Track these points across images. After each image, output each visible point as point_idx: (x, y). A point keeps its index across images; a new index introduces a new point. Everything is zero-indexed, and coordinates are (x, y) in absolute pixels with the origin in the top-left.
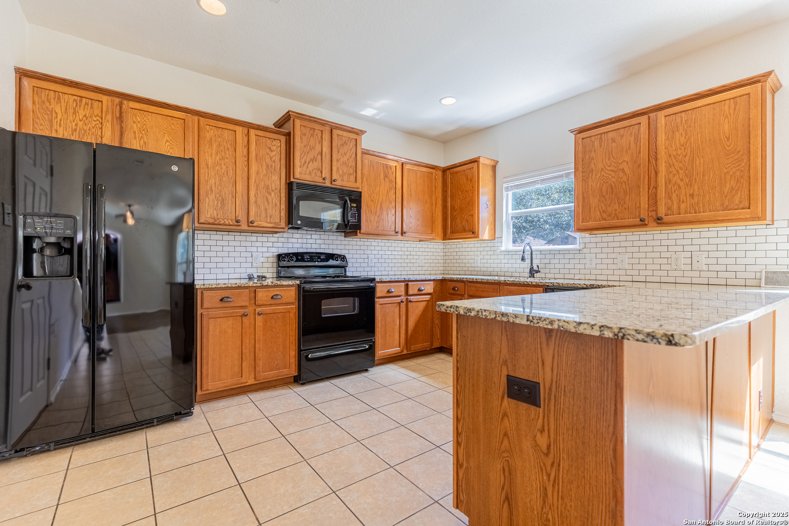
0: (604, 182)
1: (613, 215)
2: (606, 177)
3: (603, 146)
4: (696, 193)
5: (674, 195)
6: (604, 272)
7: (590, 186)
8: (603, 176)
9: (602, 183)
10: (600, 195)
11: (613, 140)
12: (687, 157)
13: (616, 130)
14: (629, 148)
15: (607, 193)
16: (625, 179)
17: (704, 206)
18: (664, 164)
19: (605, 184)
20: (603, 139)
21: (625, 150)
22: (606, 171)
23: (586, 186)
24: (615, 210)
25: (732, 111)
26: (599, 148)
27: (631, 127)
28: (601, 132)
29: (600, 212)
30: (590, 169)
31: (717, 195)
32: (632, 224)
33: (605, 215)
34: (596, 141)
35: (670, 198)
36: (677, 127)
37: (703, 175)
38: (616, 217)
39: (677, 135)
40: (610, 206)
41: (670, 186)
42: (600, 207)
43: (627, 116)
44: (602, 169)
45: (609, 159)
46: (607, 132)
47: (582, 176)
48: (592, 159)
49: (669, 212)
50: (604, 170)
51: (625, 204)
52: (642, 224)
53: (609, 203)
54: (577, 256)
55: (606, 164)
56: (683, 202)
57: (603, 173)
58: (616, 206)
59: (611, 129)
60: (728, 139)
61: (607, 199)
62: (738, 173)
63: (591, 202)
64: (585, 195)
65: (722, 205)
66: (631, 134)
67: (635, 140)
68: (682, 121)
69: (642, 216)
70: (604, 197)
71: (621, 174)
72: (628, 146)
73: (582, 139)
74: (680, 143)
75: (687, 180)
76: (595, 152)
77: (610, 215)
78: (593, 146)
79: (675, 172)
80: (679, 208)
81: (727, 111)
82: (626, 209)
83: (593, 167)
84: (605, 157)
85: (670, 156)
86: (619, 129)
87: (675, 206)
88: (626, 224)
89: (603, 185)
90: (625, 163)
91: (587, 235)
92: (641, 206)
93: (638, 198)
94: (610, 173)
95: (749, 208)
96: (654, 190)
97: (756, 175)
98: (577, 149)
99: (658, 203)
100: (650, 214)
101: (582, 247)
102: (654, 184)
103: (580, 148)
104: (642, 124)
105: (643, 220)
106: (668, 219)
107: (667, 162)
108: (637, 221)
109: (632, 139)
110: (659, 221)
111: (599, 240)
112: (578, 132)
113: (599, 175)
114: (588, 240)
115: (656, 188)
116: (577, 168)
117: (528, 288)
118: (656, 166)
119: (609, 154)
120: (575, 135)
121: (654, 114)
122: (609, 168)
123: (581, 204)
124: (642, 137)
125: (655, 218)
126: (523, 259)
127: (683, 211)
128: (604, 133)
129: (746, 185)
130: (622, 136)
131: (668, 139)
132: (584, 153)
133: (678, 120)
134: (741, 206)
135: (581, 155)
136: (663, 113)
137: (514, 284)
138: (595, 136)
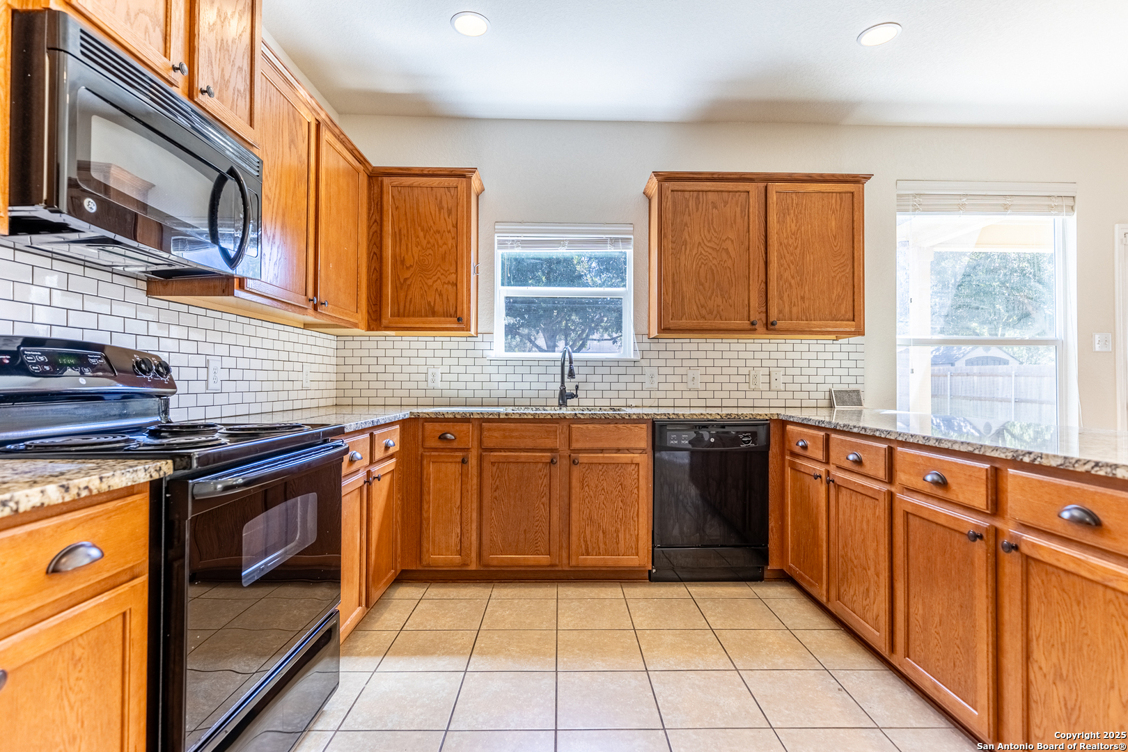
0: (702, 263)
1: (715, 313)
2: (705, 256)
3: (700, 209)
4: (807, 296)
5: (786, 295)
6: (670, 395)
7: (682, 265)
8: (701, 253)
9: (700, 263)
10: (696, 281)
11: (715, 206)
12: (798, 249)
13: (718, 191)
14: (735, 222)
15: (706, 279)
16: (729, 263)
17: (814, 313)
18: (776, 254)
19: (703, 266)
20: (701, 200)
21: (729, 223)
22: (705, 248)
23: (678, 265)
24: (718, 306)
25: (838, 208)
26: (695, 211)
27: (737, 194)
28: (699, 188)
29: (697, 307)
30: (683, 239)
31: (826, 301)
32: (741, 327)
33: (704, 312)
34: (691, 199)
35: (781, 298)
36: (788, 210)
37: (814, 276)
38: (718, 316)
39: (788, 219)
40: (710, 299)
41: (781, 283)
42: (697, 298)
43: (732, 176)
44: (699, 243)
45: (709, 232)
46: (706, 192)
47: (672, 249)
48: (686, 224)
49: (781, 316)
50: (703, 245)
51: (730, 298)
52: (751, 329)
53: (709, 294)
54: (630, 371)
55: (705, 237)
56: (794, 305)
57: (700, 249)
58: (719, 301)
59: (713, 189)
60: (835, 237)
61: (707, 289)
62: (844, 279)
63: (685, 289)
64: (675, 277)
65: (831, 313)
66: (737, 204)
67: (742, 212)
68: (792, 203)
69: (752, 319)
70: (702, 285)
71: (725, 256)
72: (733, 219)
73: (672, 191)
74: (791, 231)
75: (798, 278)
76: (689, 215)
77: (711, 312)
78: (687, 206)
79: (786, 266)
80: (791, 312)
81: (834, 205)
82: (731, 306)
83: (687, 237)
84: (704, 226)
85: (781, 244)
86: (722, 191)
87: (787, 309)
88: (732, 327)
89: (700, 267)
90: (730, 242)
91: (645, 339)
92: (751, 305)
93: (747, 292)
94: (710, 251)
95: (854, 320)
96: (763, 285)
97: (859, 284)
98: (664, 204)
99: (770, 303)
100: (758, 316)
101: (639, 357)
102: (762, 276)
103: (668, 203)
104: (751, 193)
105: (753, 324)
106: (780, 324)
107: (778, 251)
108: (746, 324)
109: (738, 210)
110: (770, 327)
111: (662, 347)
112: (665, 178)
113: (695, 252)
114: (646, 347)
115: (766, 283)
116: (664, 233)
117: (620, 426)
118: (766, 253)
119: (709, 224)
120: (659, 181)
121: (762, 185)
122: (708, 245)
123: (670, 290)
124: (751, 210)
125: (765, 322)
126: (572, 375)
127: (794, 316)
128: (703, 191)
129: (850, 294)
130: (726, 203)
131: (778, 222)
132: (674, 213)
133: (789, 201)
134: (847, 317)
135: (670, 216)
136: (774, 187)
137: (593, 420)
138: (690, 191)
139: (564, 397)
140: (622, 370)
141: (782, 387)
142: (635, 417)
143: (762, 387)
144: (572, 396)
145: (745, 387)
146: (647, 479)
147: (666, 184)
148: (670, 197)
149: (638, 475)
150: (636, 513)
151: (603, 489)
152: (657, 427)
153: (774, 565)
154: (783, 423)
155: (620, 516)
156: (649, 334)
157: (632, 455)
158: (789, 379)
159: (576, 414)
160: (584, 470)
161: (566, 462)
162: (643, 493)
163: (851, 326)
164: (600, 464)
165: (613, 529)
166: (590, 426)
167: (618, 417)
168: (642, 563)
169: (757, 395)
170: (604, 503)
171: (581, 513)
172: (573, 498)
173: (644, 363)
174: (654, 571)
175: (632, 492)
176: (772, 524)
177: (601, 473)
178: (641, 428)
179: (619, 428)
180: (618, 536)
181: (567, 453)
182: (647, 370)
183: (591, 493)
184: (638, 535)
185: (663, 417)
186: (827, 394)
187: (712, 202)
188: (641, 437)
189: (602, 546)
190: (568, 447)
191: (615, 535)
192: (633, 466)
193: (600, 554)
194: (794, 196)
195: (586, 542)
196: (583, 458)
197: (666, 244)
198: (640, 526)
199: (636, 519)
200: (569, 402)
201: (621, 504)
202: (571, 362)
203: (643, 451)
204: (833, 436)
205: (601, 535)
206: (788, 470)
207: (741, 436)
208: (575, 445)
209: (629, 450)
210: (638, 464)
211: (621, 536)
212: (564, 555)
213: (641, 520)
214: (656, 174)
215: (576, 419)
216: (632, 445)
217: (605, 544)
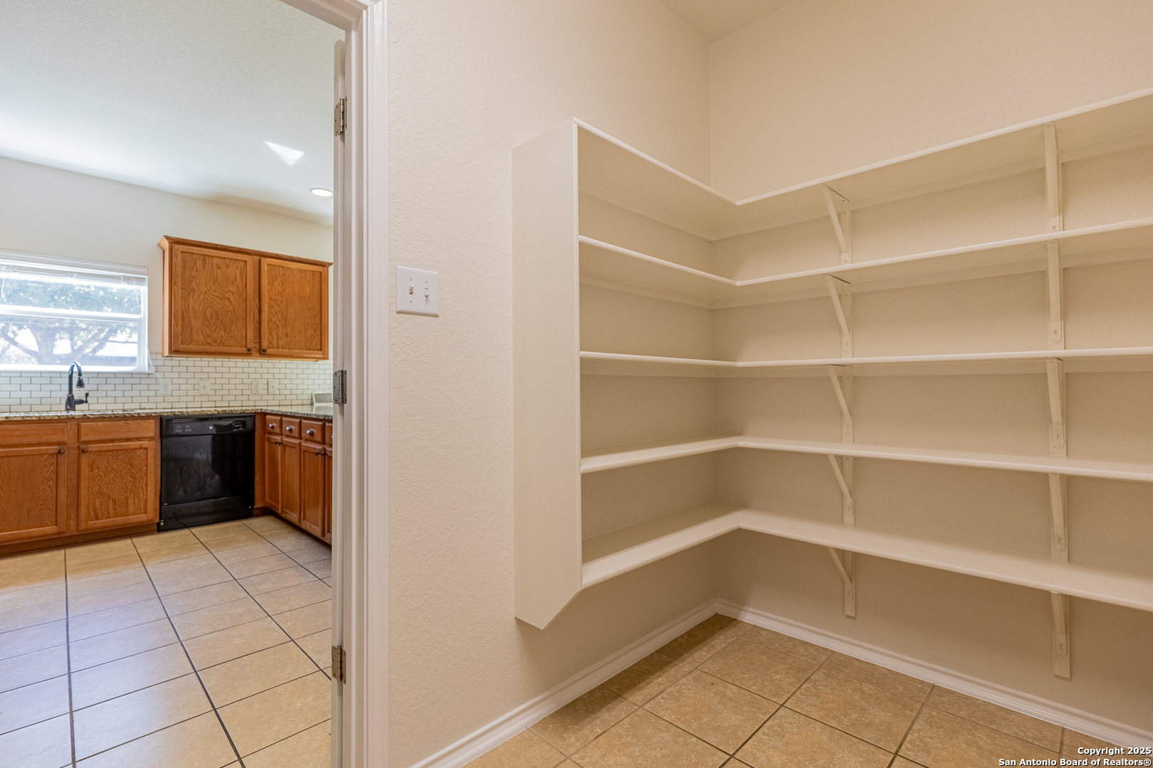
0: (208, 306)
1: (219, 341)
2: (210, 301)
3: (206, 268)
4: (289, 333)
5: (274, 333)
7: (191, 306)
8: (207, 299)
9: (206, 306)
10: (203, 318)
11: (218, 267)
12: (284, 303)
13: (221, 258)
14: (235, 280)
15: (212, 318)
16: (231, 308)
17: (295, 345)
18: (267, 305)
19: (209, 308)
20: (207, 262)
21: (230, 280)
22: (211, 295)
23: (186, 305)
24: (221, 337)
25: (311, 281)
26: (202, 268)
27: (237, 262)
28: (206, 253)
29: (204, 336)
30: (192, 287)
31: (303, 338)
32: (239, 352)
33: (209, 340)
34: (198, 260)
35: (271, 334)
36: (276, 277)
37: (294, 321)
38: (221, 344)
39: (276, 283)
40: (215, 331)
41: (271, 324)
42: (203, 330)
43: (233, 249)
44: (206, 292)
45: (214, 284)
46: (211, 256)
47: (182, 293)
48: (194, 277)
49: (270, 346)
50: (208, 293)
51: (231, 332)
52: (248, 353)
53: (214, 328)
54: (144, 381)
55: (211, 288)
56: (280, 339)
57: (206, 296)
58: (222, 333)
59: (217, 255)
60: (309, 299)
61: (212, 324)
62: (315, 325)
63: (193, 323)
64: (185, 314)
65: (306, 345)
66: (237, 268)
67: (241, 274)
68: (279, 274)
69: (248, 346)
70: (208, 321)
71: (227, 303)
72: (234, 278)
73: (182, 252)
74: (278, 291)
75: (284, 322)
76: (197, 271)
77: (215, 341)
78: (195, 264)
79: (274, 313)
80: (278, 343)
81: (308, 279)
82: (232, 337)
83: (195, 286)
84: (210, 281)
85: (271, 299)
86: (225, 258)
87: (275, 342)
88: (232, 352)
89: (207, 309)
90: (231, 294)
91: (160, 356)
92: (248, 337)
93: (244, 328)
94: (215, 298)
95: (321, 350)
96: (257, 325)
97: (325, 329)
98: (174, 261)
99: (263, 336)
100: (253, 345)
101: (153, 370)
102: (257, 319)
103: (178, 261)
104: (248, 263)
105: (249, 350)
106: (269, 351)
107: (269, 303)
108: (244, 350)
109: (238, 272)
110: (262, 353)
111: (176, 363)
112: (174, 242)
113: (202, 297)
114: (161, 363)
115: (260, 323)
116: (175, 282)
117: (130, 422)
118: (260, 303)
119: (214, 279)
120: (170, 243)
121: (258, 258)
122: (214, 293)
123: (180, 323)
124: (248, 274)
125: (258, 349)
126: (80, 384)
127: (280, 346)
128: (209, 256)
129: (319, 334)
130: (228, 267)
131: (269, 284)
132: (184, 267)
133: (277, 271)
134: (317, 348)
135: (180, 269)
136: (265, 261)
137: (102, 418)
138: (198, 254)
139: (71, 403)
140: (137, 381)
141: (277, 392)
142: (144, 415)
143: (261, 392)
144: (81, 402)
145: (249, 392)
146: (155, 458)
147: (176, 246)
148: (180, 256)
149: (147, 456)
150: (144, 484)
151: (113, 469)
152: (164, 422)
153: (258, 504)
154: (264, 414)
155: (130, 487)
156: (163, 354)
157: (141, 442)
158: (283, 387)
159: (85, 415)
160: (94, 457)
161: (74, 453)
162: (151, 468)
163: (320, 354)
164: (110, 451)
165: (123, 498)
166: (100, 424)
167: (128, 415)
168: (150, 518)
169: (258, 397)
170: (113, 480)
171: (91, 489)
172: (82, 478)
173: (157, 375)
174: (162, 524)
175: (141, 469)
176: (257, 478)
177: (111, 457)
178: (150, 423)
179: (129, 424)
180: (127, 502)
181: (76, 445)
182: (160, 381)
183: (101, 473)
184: (146, 498)
185: (169, 414)
186: (310, 396)
187: (217, 265)
188: (151, 429)
189: (111, 511)
190: (76, 440)
191: (124, 502)
192: (142, 450)
193: (110, 517)
194: (280, 268)
195: (95, 510)
196: (93, 447)
197: (176, 290)
198: (149, 492)
199: (145, 488)
200: (77, 407)
201: (131, 479)
202: (80, 374)
203: (151, 439)
204: (303, 421)
205: (111, 502)
206: (267, 443)
207: (234, 424)
208: (83, 438)
209: (138, 439)
210: (146, 449)
211: (131, 501)
212: (72, 523)
213: (149, 488)
214: (167, 238)
215: (85, 418)
216: (141, 435)
217: (115, 509)
